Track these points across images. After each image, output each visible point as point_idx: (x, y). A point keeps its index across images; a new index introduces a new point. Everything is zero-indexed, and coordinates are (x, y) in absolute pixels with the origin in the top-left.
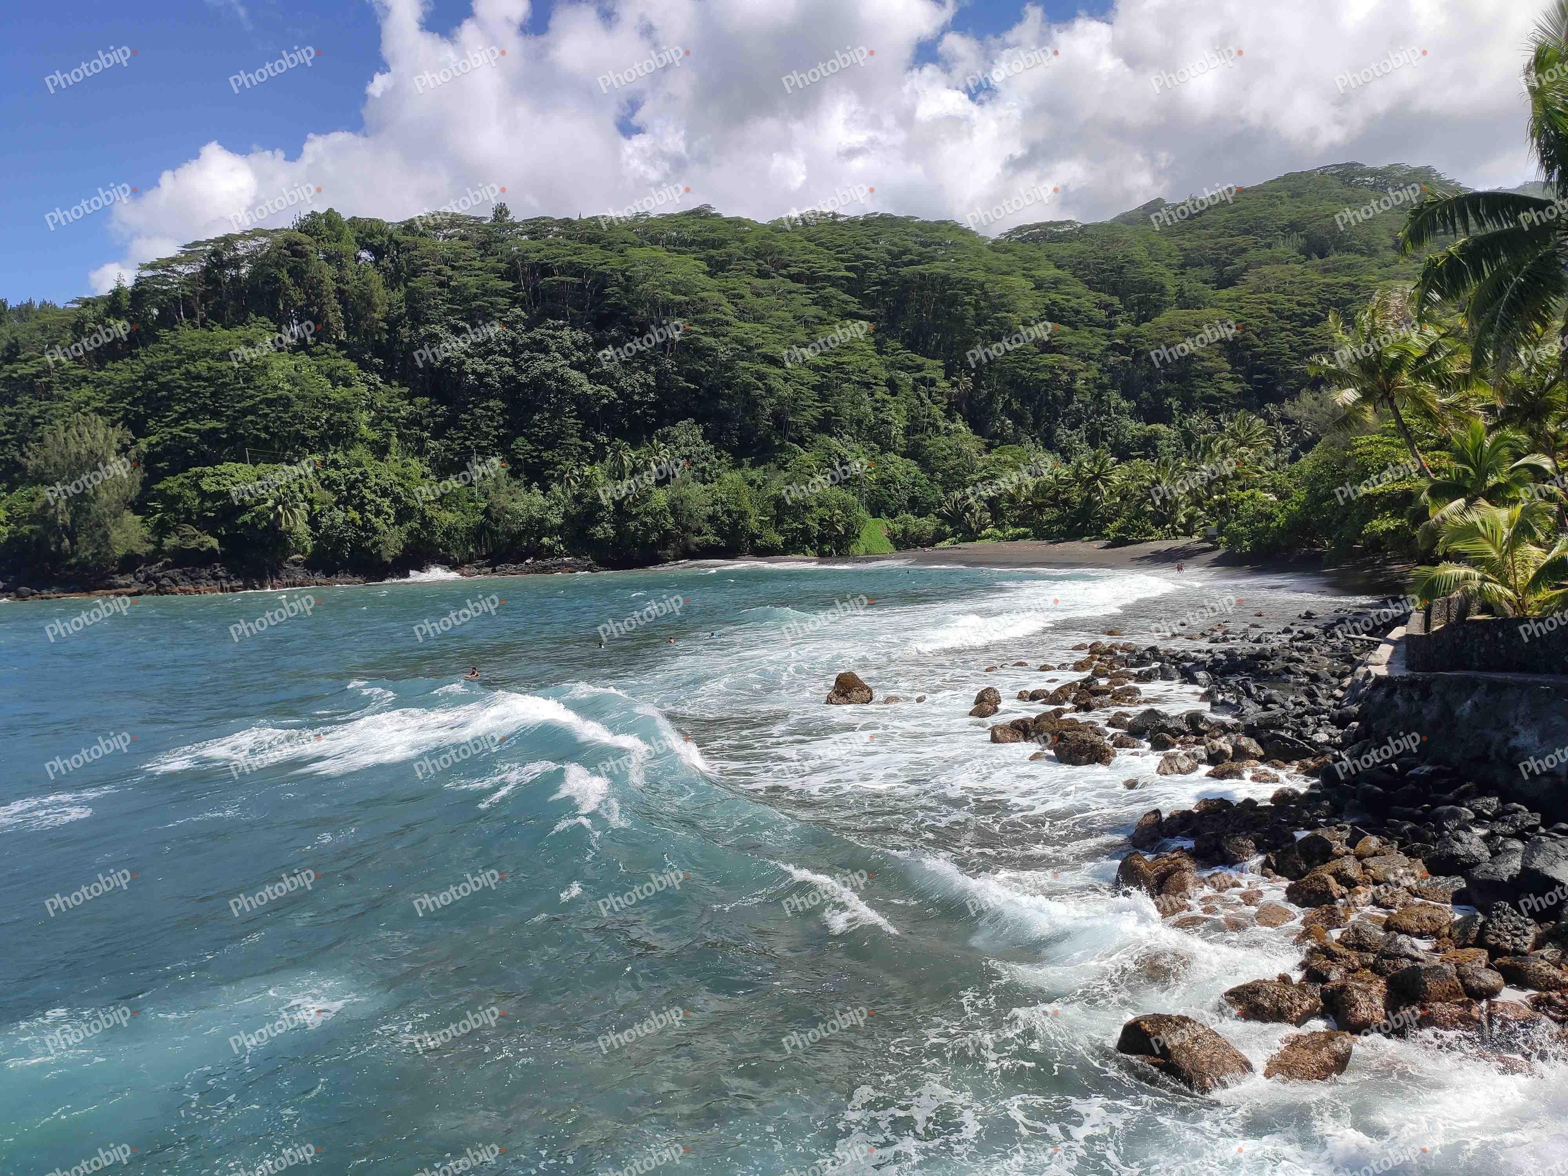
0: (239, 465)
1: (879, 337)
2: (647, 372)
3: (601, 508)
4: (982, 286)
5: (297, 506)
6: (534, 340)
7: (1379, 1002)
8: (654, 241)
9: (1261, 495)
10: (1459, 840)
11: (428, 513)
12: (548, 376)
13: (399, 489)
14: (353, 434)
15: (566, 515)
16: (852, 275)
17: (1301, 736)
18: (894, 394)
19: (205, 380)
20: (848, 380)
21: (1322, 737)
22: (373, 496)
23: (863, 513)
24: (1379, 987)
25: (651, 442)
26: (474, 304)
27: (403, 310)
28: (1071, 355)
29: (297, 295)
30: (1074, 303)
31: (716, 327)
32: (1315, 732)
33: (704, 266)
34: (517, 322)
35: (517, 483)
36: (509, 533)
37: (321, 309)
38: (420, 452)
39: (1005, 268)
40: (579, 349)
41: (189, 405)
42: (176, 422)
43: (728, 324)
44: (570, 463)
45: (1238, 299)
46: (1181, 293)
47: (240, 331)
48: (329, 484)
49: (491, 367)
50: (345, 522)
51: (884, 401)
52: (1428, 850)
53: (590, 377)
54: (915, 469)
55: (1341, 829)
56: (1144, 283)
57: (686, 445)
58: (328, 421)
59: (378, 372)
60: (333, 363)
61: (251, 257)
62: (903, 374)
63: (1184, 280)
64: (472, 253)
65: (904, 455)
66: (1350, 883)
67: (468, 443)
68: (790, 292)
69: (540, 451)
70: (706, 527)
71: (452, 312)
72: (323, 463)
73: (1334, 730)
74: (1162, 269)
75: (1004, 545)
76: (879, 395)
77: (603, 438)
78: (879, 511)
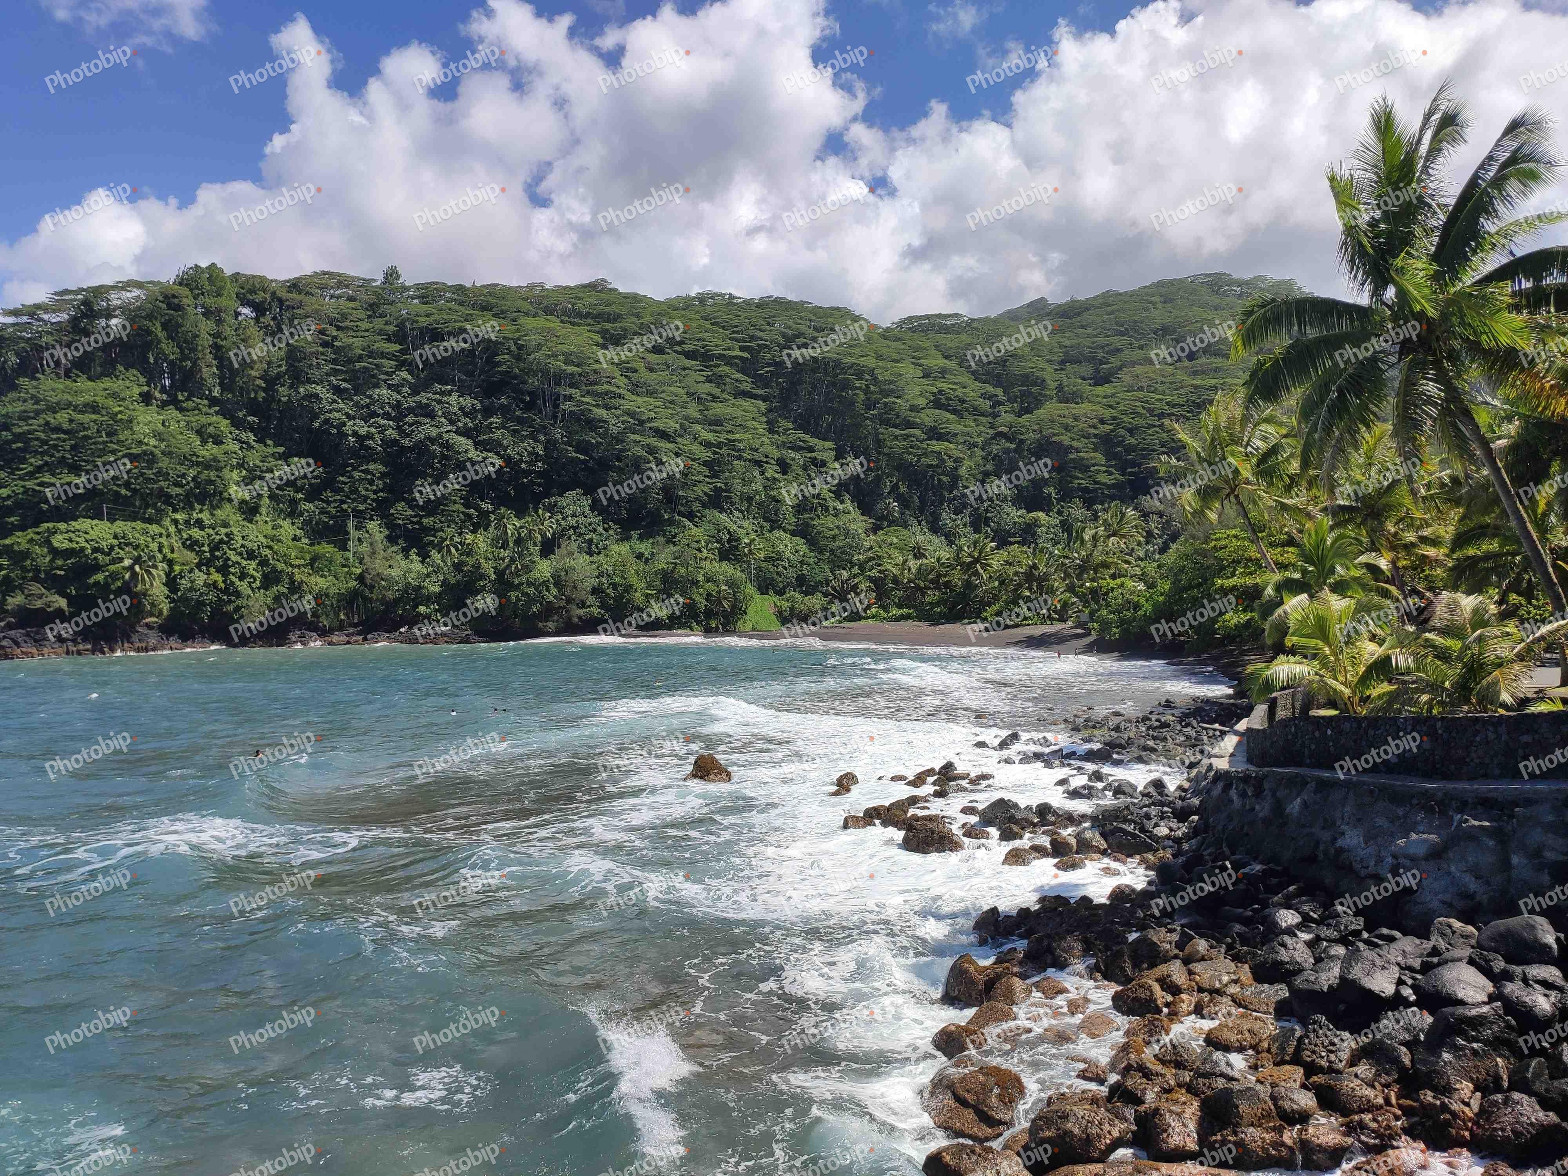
0: (96, 522)
1: (771, 416)
2: (536, 440)
3: (482, 577)
4: (872, 372)
5: (155, 567)
6: (420, 405)
7: (1192, 1126)
8: (548, 311)
9: (1129, 583)
10: (1284, 945)
11: (298, 577)
12: (432, 440)
13: (267, 552)
14: (221, 493)
15: (445, 583)
16: (745, 355)
17: (1143, 830)
18: (784, 472)
19: (65, 432)
20: (740, 458)
21: (1162, 831)
22: (237, 558)
23: (750, 590)
24: (1192, 1110)
25: (536, 512)
26: (358, 365)
27: (284, 368)
28: (957, 444)
29: (170, 349)
30: (960, 392)
31: (608, 399)
32: (1156, 825)
33: (598, 338)
34: (403, 386)
35: (395, 548)
36: (383, 601)
37: (195, 364)
38: (293, 514)
39: (895, 356)
40: (466, 415)
41: (46, 458)
42: (31, 475)
43: (620, 396)
44: (450, 531)
45: (1113, 395)
46: (1060, 388)
47: (107, 383)
48: (191, 545)
49: (373, 430)
50: (206, 585)
51: (775, 479)
52: (1255, 955)
53: (476, 444)
54: (803, 548)
55: (1171, 931)
56: (1026, 376)
57: (574, 516)
58: (194, 479)
59: (252, 430)
60: (204, 420)
61: (125, 309)
62: (793, 454)
63: (1063, 375)
64: (362, 314)
65: (793, 534)
66: (1174, 990)
67: (345, 506)
68: (684, 369)
69: (421, 517)
70: (591, 600)
71: (335, 372)
72: (187, 522)
73: (1174, 824)
74: (1042, 364)
75: (887, 625)
76: (770, 473)
77: (487, 506)
78: (767, 589)
